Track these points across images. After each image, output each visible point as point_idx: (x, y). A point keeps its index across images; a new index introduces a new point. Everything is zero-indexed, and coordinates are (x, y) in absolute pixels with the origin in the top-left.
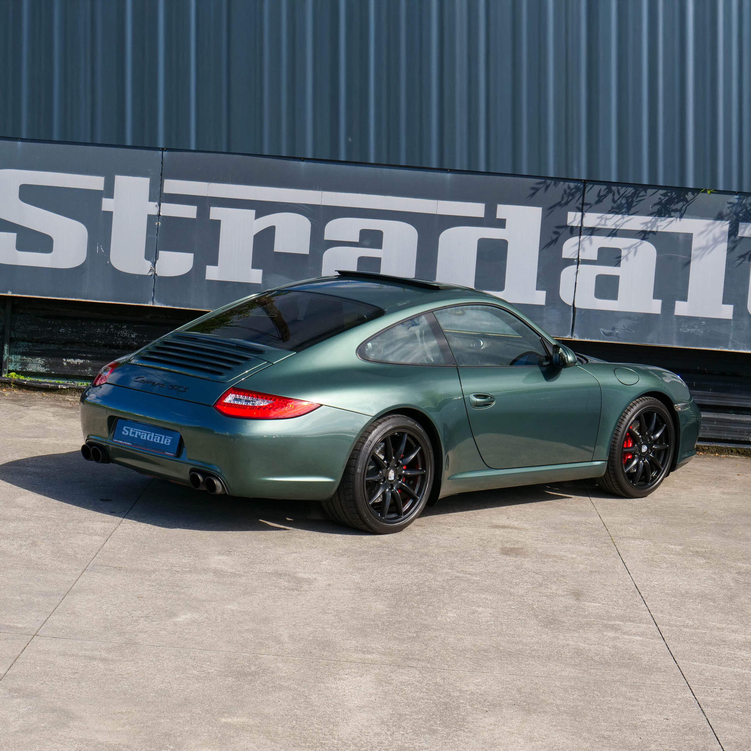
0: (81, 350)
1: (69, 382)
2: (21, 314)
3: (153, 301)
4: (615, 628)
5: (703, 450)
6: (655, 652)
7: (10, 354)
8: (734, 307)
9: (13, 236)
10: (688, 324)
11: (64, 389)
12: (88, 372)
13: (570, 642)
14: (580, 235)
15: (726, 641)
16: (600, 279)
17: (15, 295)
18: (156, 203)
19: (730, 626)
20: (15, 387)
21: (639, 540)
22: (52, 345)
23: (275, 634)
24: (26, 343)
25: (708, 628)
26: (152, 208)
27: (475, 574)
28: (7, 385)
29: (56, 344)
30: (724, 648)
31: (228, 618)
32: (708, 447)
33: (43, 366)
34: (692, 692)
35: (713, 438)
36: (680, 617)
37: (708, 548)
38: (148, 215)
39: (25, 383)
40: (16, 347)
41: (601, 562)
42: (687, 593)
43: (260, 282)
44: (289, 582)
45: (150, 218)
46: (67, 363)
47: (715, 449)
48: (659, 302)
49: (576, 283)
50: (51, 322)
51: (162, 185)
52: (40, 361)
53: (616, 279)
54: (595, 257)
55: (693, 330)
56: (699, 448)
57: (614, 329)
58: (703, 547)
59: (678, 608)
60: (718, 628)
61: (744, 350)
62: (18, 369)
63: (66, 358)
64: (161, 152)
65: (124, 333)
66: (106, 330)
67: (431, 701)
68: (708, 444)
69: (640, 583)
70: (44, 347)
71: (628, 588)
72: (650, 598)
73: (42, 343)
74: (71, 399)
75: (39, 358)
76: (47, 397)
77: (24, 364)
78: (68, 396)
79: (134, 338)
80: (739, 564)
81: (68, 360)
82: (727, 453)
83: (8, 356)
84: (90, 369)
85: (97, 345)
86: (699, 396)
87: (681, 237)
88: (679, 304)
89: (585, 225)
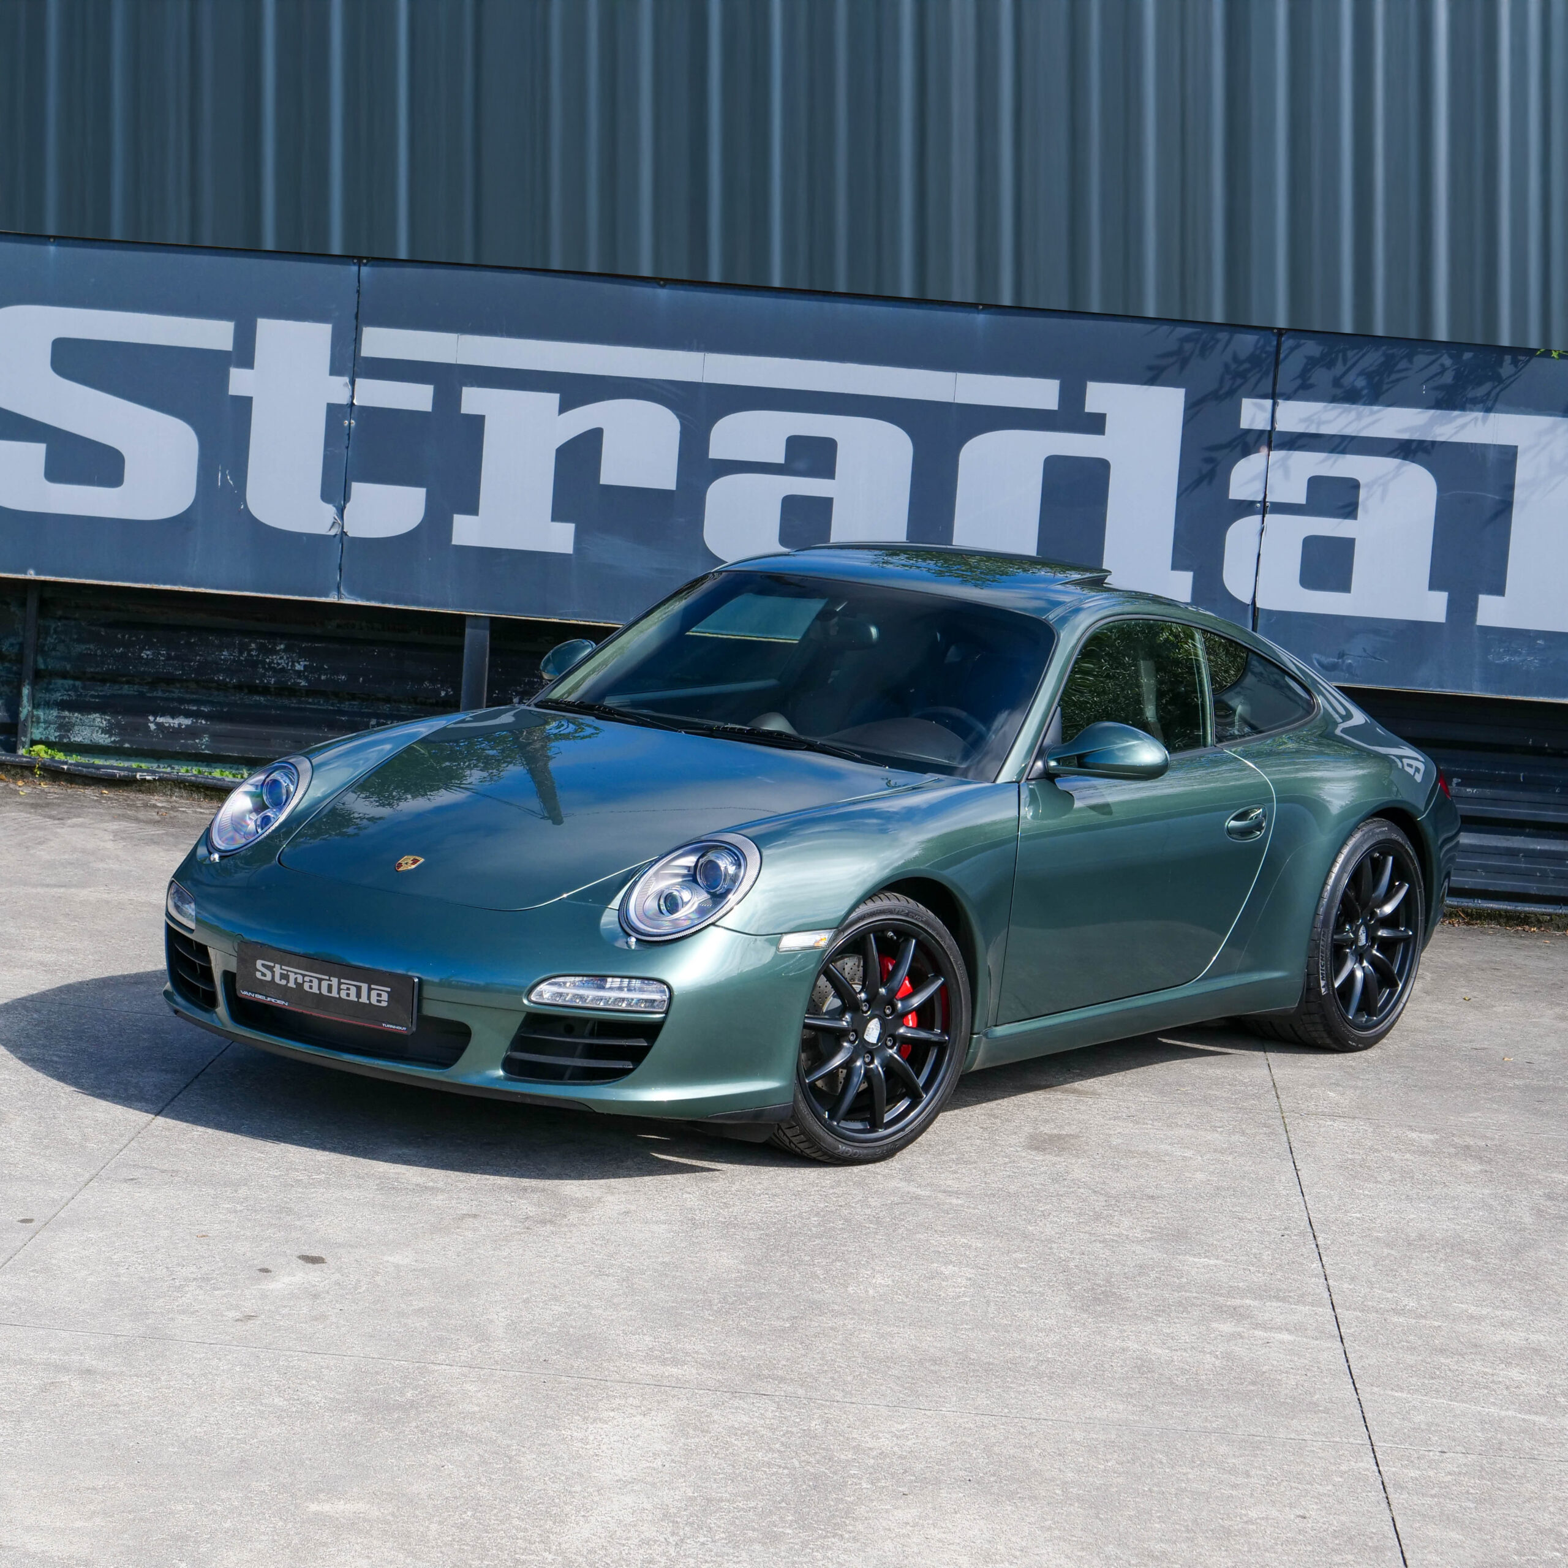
0: (188, 696)
1: (162, 766)
2: (60, 619)
3: (339, 592)
4: (1237, 1314)
5: (1539, 921)
6: (1315, 1369)
7: (36, 706)
9: (39, 450)
10: (1506, 644)
11: (149, 781)
12: (202, 744)
13: (1130, 1344)
14: (1269, 450)
15: (1481, 1346)
16: (1311, 545)
17: (42, 578)
18: (346, 380)
19: (1499, 1313)
20: (44, 777)
21: (1342, 1119)
22: (126, 686)
23: (478, 1320)
24: (71, 682)
25: (1447, 1316)
26: (338, 390)
27: (957, 1194)
28: (27, 773)
29: (134, 684)
30: (1473, 1360)
31: (382, 1284)
32: (1550, 915)
33: (104, 731)
34: (1375, 1457)
35: (1562, 895)
36: (1391, 1291)
37: (1492, 1139)
38: (328, 404)
39: (65, 767)
40: (48, 690)
41: (1247, 1168)
42: (1421, 1237)
43: (569, 550)
44: (540, 1205)
45: (334, 412)
46: (157, 724)
48: (1441, 599)
49: (1259, 555)
50: (123, 636)
51: (357, 340)
52: (99, 720)
53: (1347, 545)
54: (1301, 498)
55: (1517, 659)
56: (1529, 918)
57: (1342, 655)
58: (1484, 1137)
59: (1392, 1270)
60: (1472, 1317)
62: (52, 739)
63: (155, 715)
64: (355, 268)
65: (280, 660)
66: (241, 653)
67: (786, 1471)
68: (1550, 909)
69: (1319, 1216)
70: (107, 690)
71: (1293, 1225)
72: (1334, 1248)
73: (103, 681)
74: (162, 802)
75: (97, 715)
76: (110, 799)
77: (65, 727)
78: (156, 797)
79: (299, 672)
80: (1554, 1175)
81: (160, 720)
83: (30, 709)
84: (206, 739)
85: (222, 687)
86: (1532, 804)
87: (1491, 456)
88: (1486, 602)
89: (1279, 427)
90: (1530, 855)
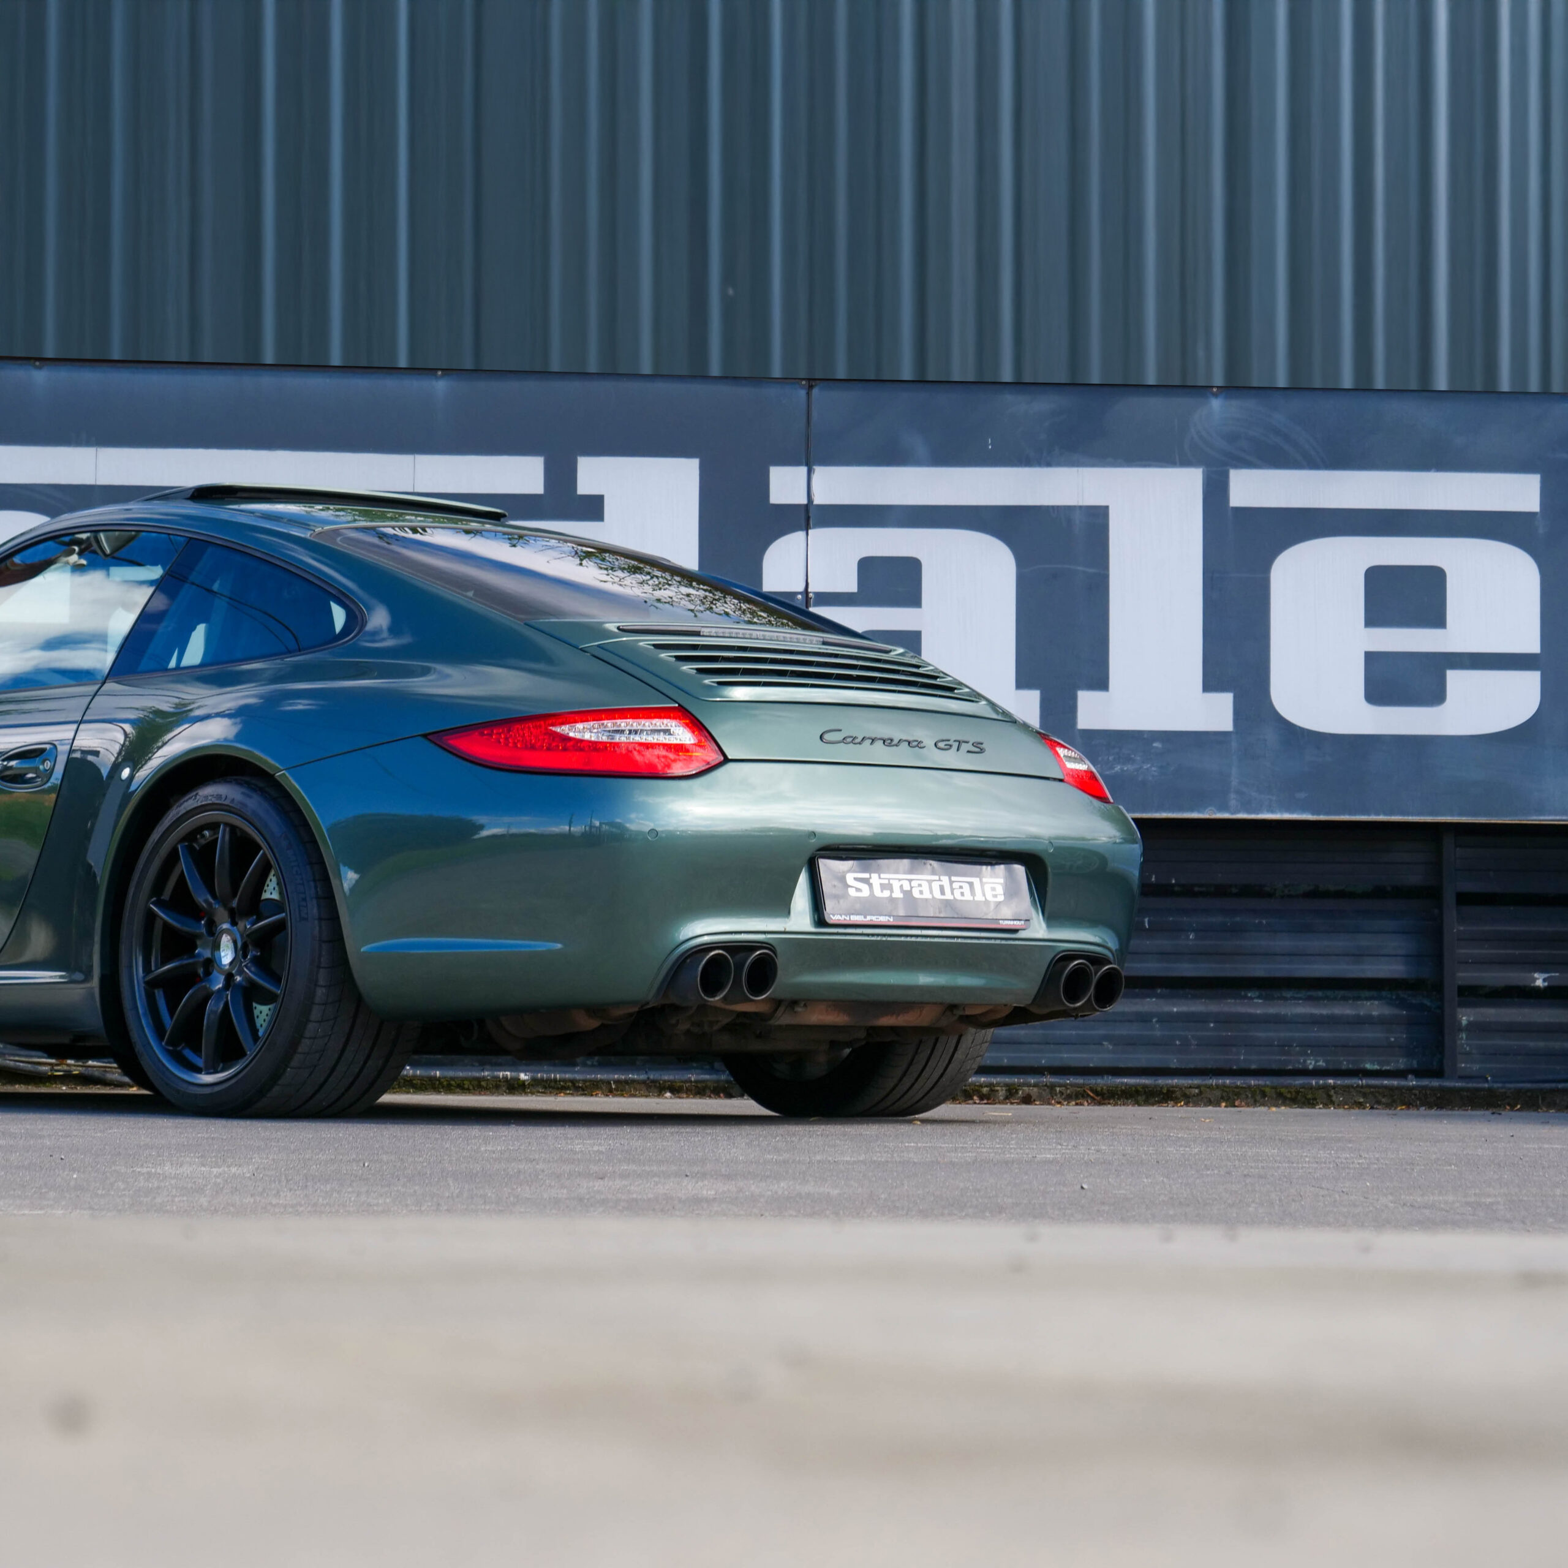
5: (1185, 1096)
8: (1235, 697)
10: (1116, 750)
14: (807, 528)
32: (1198, 1087)
35: (1210, 1067)
47: (1218, 1093)
48: (1032, 698)
53: (913, 639)
54: (851, 586)
55: (1130, 768)
56: (1173, 1092)
61: (1272, 812)
68: (1196, 1081)
82: (1250, 1100)
86: (1163, 955)
87: (1077, 517)
88: (1086, 700)
89: (818, 500)
90: (1167, 1019)
